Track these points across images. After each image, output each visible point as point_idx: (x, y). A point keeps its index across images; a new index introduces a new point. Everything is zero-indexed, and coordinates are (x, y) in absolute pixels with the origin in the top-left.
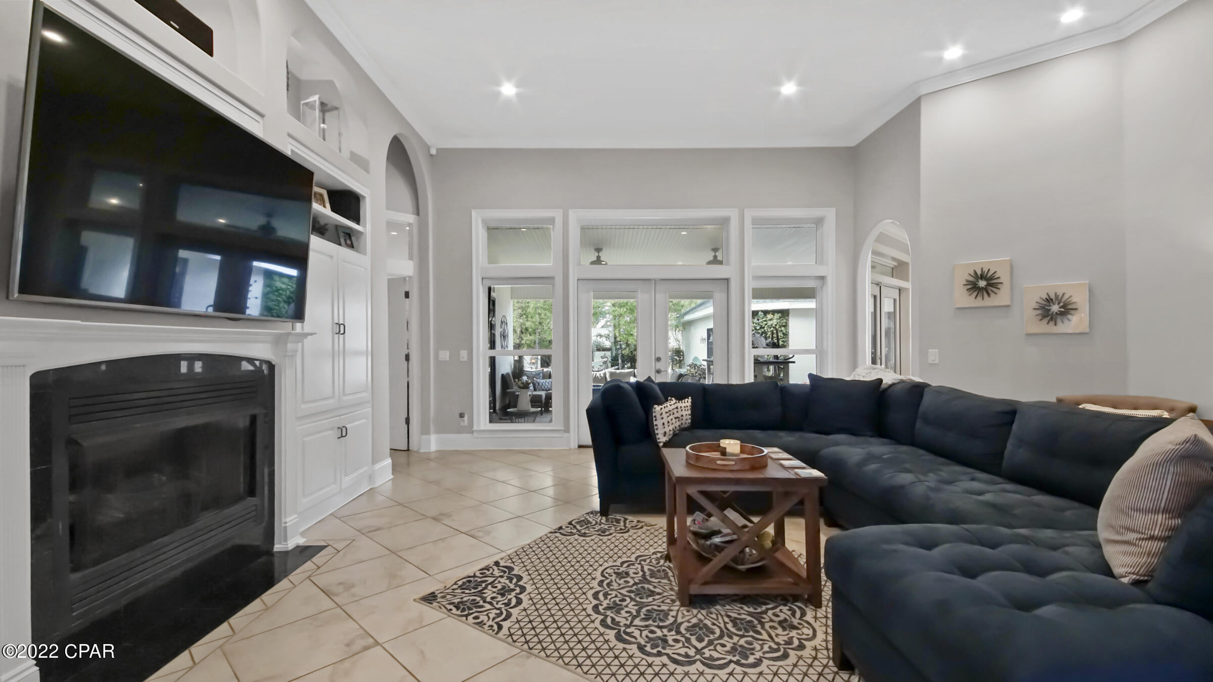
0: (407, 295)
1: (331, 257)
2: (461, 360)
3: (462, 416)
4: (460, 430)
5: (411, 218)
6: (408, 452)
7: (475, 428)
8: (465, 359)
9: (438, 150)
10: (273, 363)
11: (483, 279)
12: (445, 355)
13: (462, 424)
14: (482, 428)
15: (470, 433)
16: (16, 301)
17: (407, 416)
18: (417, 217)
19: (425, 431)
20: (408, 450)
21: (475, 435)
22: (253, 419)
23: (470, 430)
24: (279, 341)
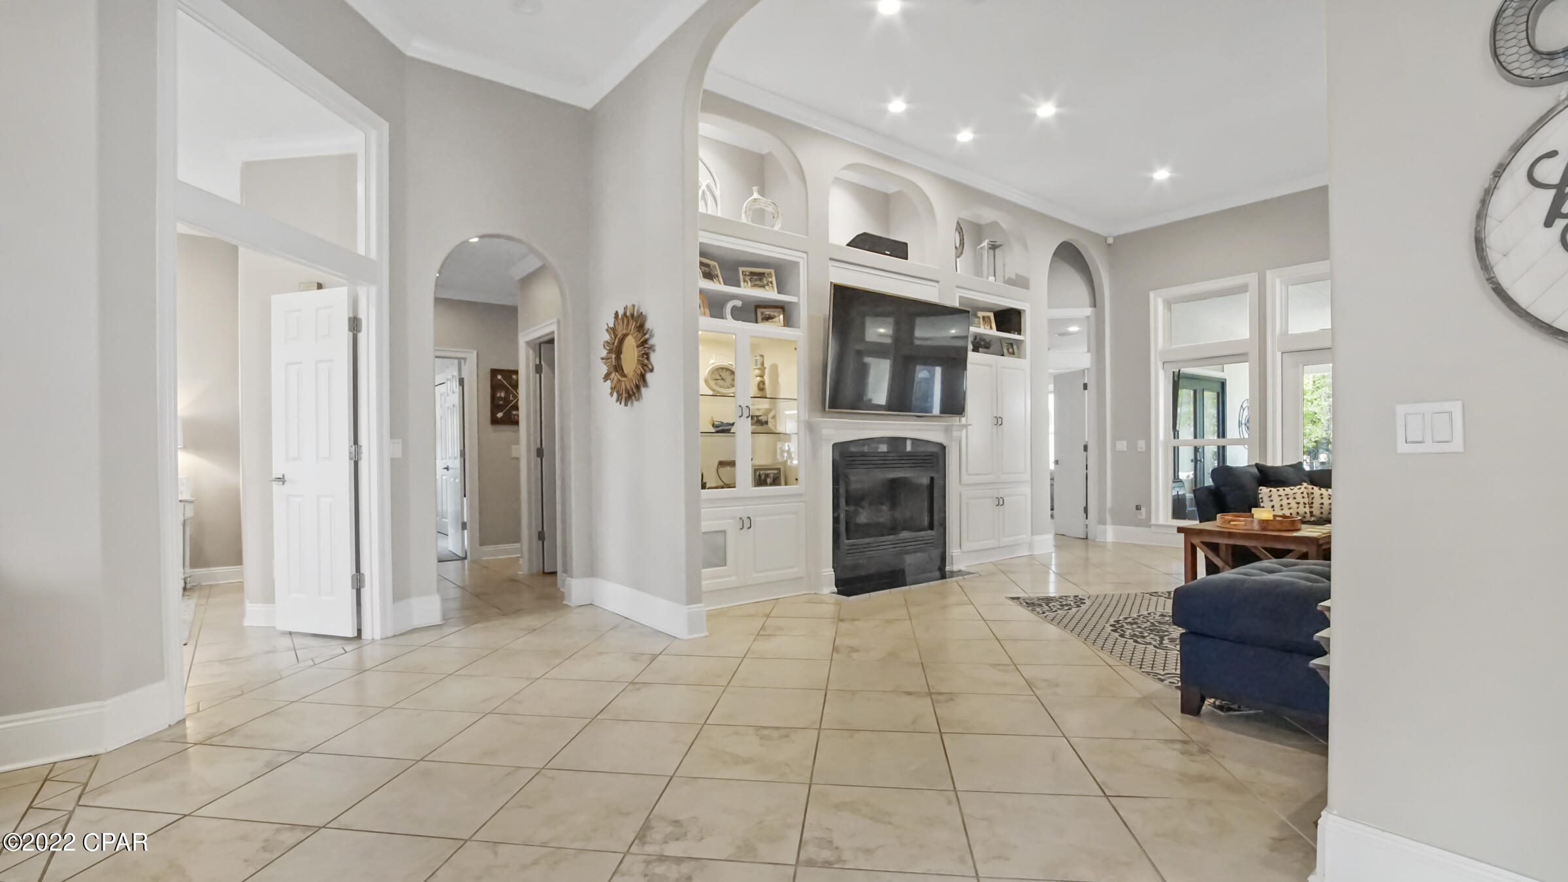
0: (1085, 387)
1: (991, 366)
2: (1139, 450)
3: (1138, 508)
4: (1138, 524)
5: (1088, 311)
6: (1085, 540)
7: (1153, 522)
8: (1143, 449)
9: (1115, 238)
10: (945, 445)
11: (1164, 363)
12: (1122, 445)
13: (1140, 517)
14: (1161, 521)
15: (1146, 527)
16: (828, 412)
17: (1085, 505)
18: (1094, 309)
19: (1102, 522)
20: (1087, 538)
21: (1153, 529)
22: (932, 479)
23: (1147, 523)
24: (948, 430)
